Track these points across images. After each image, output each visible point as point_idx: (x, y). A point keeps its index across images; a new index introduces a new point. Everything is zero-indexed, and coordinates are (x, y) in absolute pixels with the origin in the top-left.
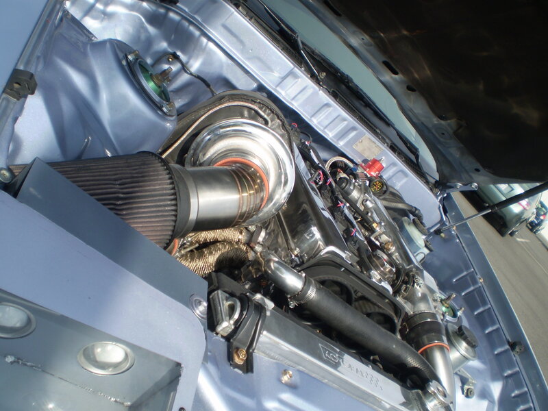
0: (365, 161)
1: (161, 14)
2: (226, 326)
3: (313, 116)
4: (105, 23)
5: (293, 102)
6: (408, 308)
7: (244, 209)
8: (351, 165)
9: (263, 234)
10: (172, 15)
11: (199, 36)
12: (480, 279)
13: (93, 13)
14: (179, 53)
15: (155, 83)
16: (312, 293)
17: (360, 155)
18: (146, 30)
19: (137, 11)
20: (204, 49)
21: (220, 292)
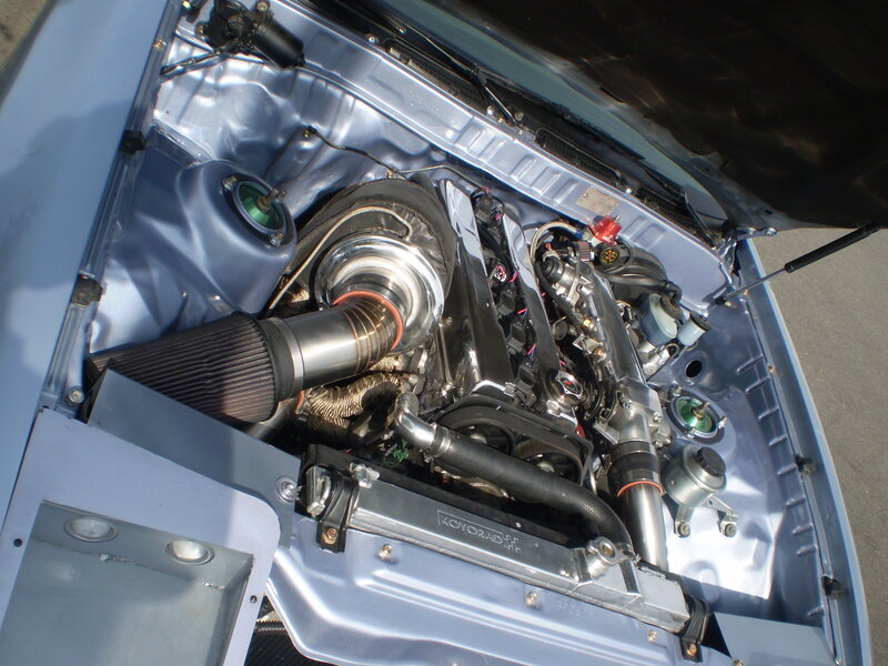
0: (597, 219)
1: (288, 77)
2: (316, 506)
3: (512, 172)
4: (221, 100)
5: (481, 159)
6: (611, 436)
7: (365, 354)
8: (573, 230)
9: (424, 357)
10: (302, 76)
11: (343, 96)
12: (770, 368)
13: (204, 90)
14: (315, 125)
15: (260, 209)
16: (446, 445)
17: (590, 213)
18: (271, 101)
19: (258, 80)
20: (350, 111)
21: (315, 468)
